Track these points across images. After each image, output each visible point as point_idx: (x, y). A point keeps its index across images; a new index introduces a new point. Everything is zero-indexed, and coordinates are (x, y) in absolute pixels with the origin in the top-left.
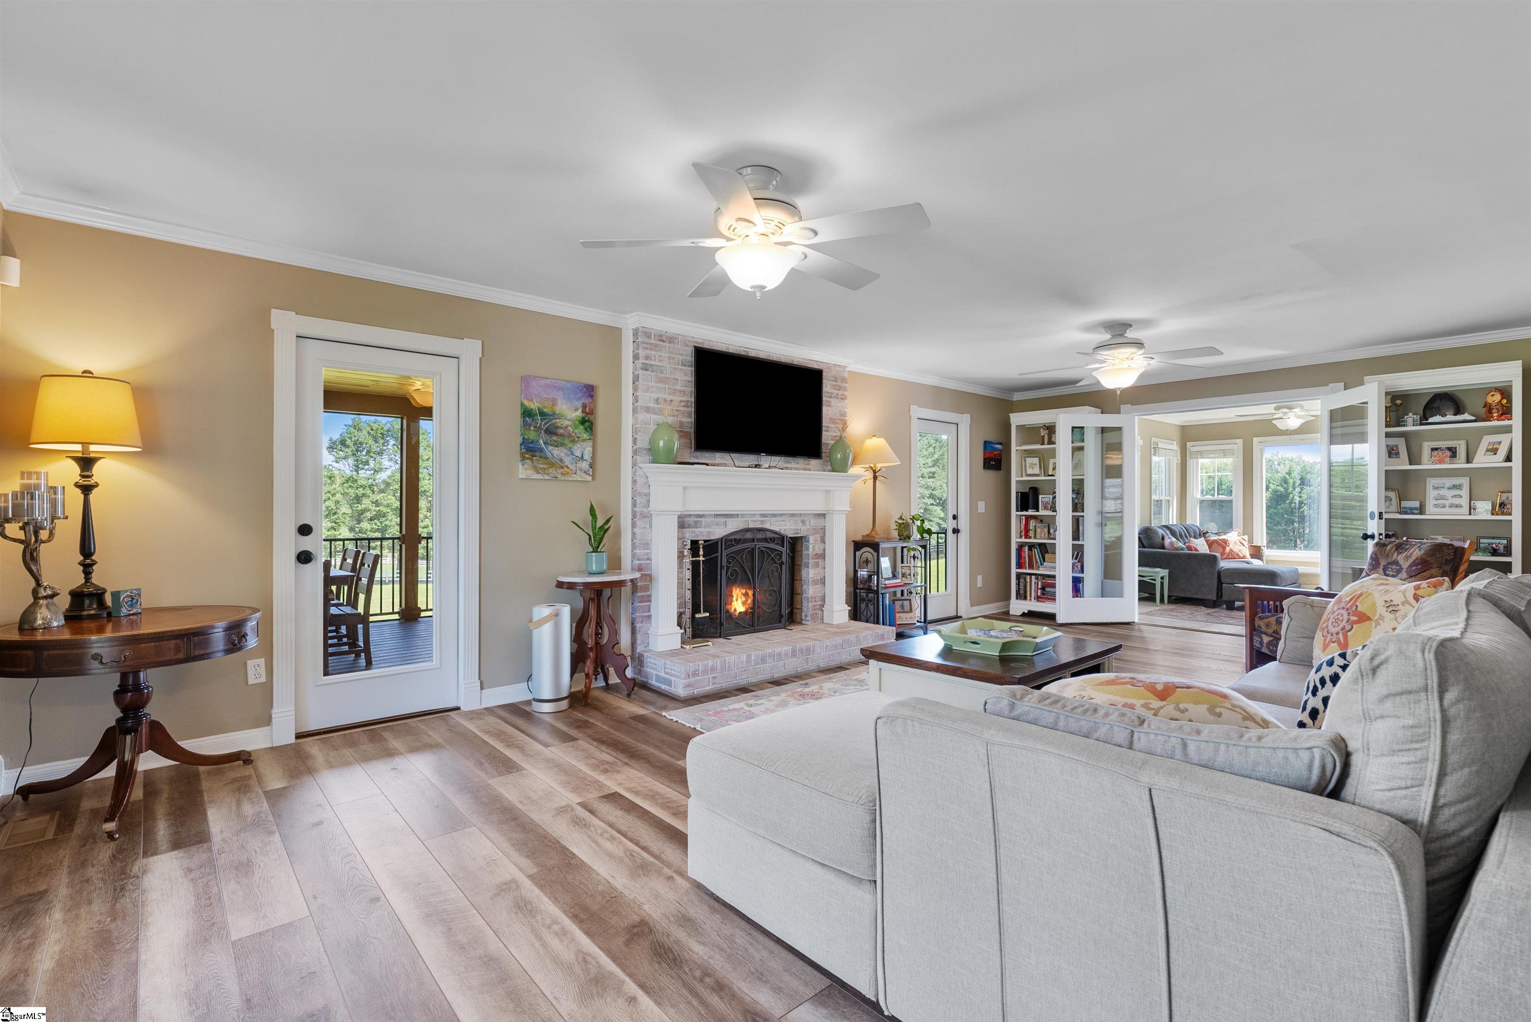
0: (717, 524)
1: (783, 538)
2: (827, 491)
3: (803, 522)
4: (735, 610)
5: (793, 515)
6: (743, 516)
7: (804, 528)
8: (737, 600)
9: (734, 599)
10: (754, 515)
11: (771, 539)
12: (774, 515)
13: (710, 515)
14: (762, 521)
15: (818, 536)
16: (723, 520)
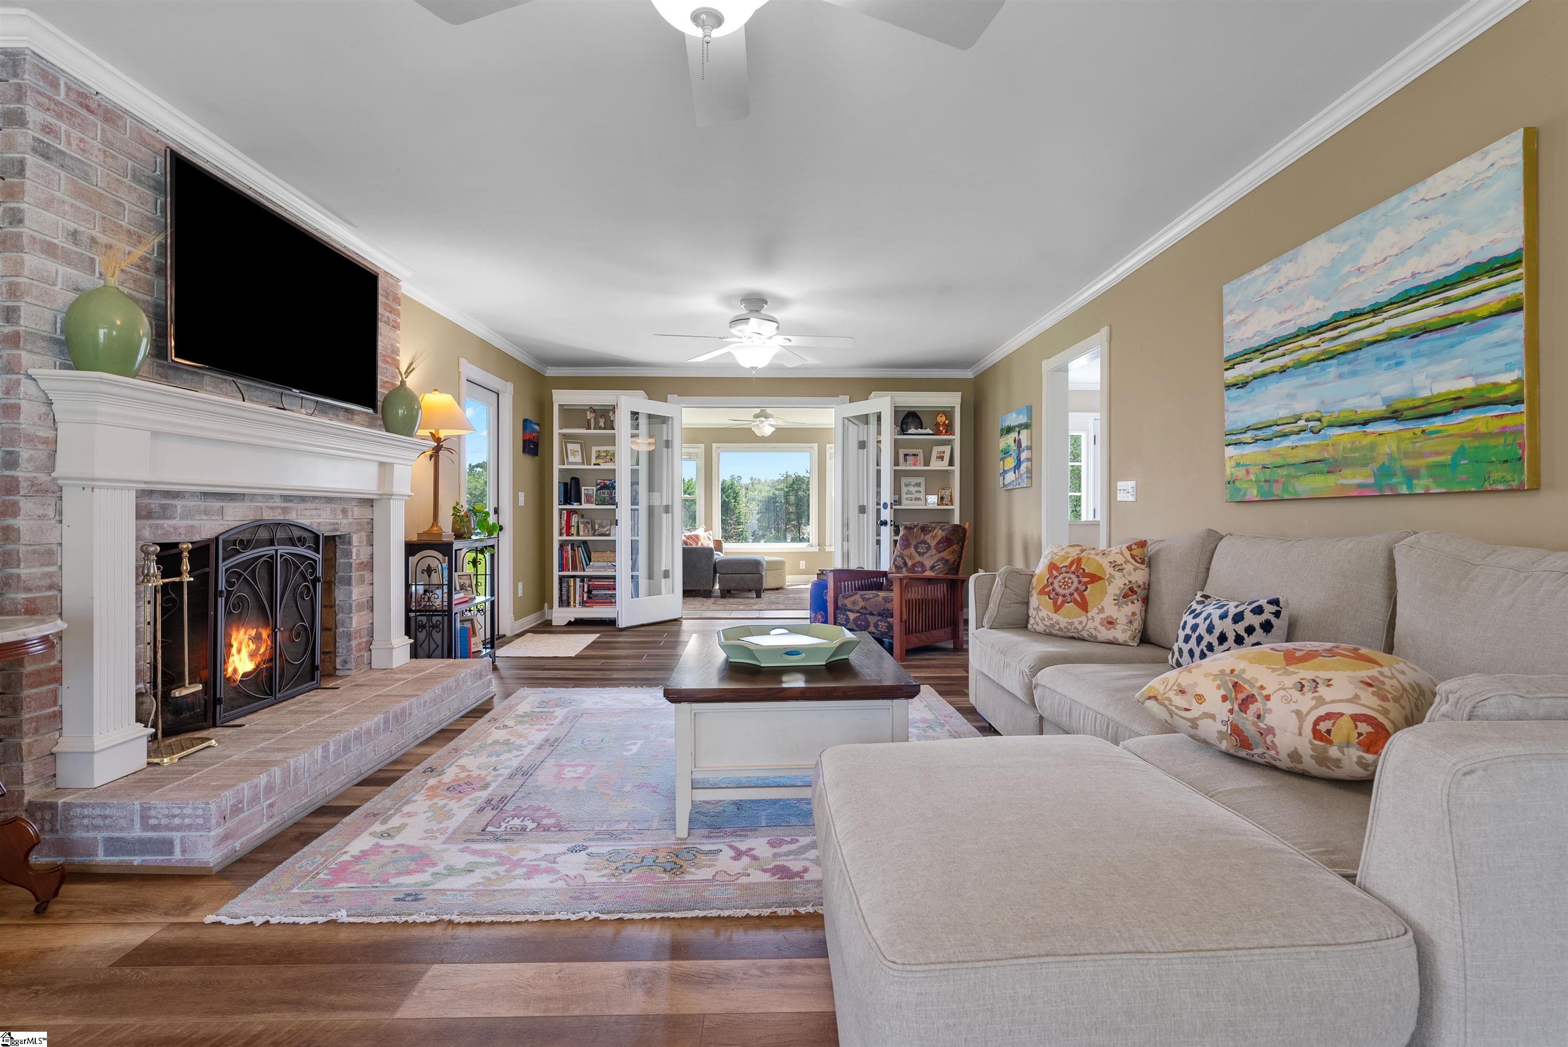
0: (206, 512)
1: (317, 537)
2: (381, 464)
3: (344, 511)
4: (235, 671)
5: (329, 500)
6: (253, 497)
7: (345, 521)
8: (239, 651)
9: (234, 650)
10: (271, 497)
11: (299, 539)
12: (303, 499)
13: (193, 494)
14: (285, 510)
15: (364, 534)
16: (216, 504)
